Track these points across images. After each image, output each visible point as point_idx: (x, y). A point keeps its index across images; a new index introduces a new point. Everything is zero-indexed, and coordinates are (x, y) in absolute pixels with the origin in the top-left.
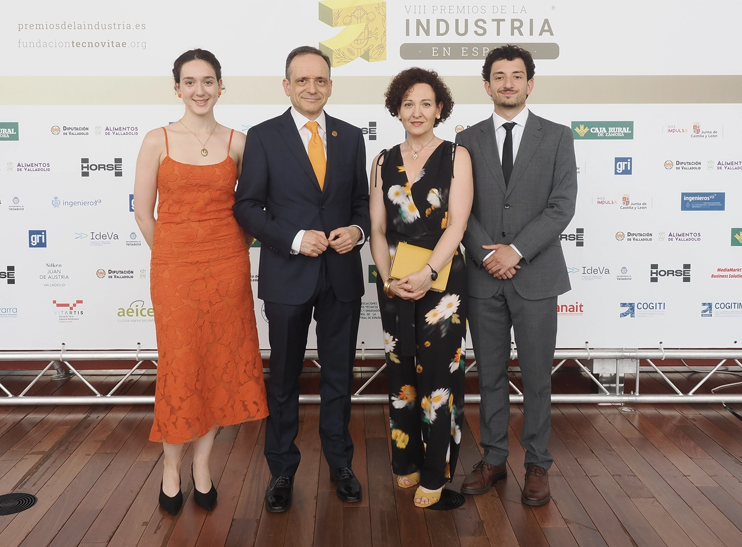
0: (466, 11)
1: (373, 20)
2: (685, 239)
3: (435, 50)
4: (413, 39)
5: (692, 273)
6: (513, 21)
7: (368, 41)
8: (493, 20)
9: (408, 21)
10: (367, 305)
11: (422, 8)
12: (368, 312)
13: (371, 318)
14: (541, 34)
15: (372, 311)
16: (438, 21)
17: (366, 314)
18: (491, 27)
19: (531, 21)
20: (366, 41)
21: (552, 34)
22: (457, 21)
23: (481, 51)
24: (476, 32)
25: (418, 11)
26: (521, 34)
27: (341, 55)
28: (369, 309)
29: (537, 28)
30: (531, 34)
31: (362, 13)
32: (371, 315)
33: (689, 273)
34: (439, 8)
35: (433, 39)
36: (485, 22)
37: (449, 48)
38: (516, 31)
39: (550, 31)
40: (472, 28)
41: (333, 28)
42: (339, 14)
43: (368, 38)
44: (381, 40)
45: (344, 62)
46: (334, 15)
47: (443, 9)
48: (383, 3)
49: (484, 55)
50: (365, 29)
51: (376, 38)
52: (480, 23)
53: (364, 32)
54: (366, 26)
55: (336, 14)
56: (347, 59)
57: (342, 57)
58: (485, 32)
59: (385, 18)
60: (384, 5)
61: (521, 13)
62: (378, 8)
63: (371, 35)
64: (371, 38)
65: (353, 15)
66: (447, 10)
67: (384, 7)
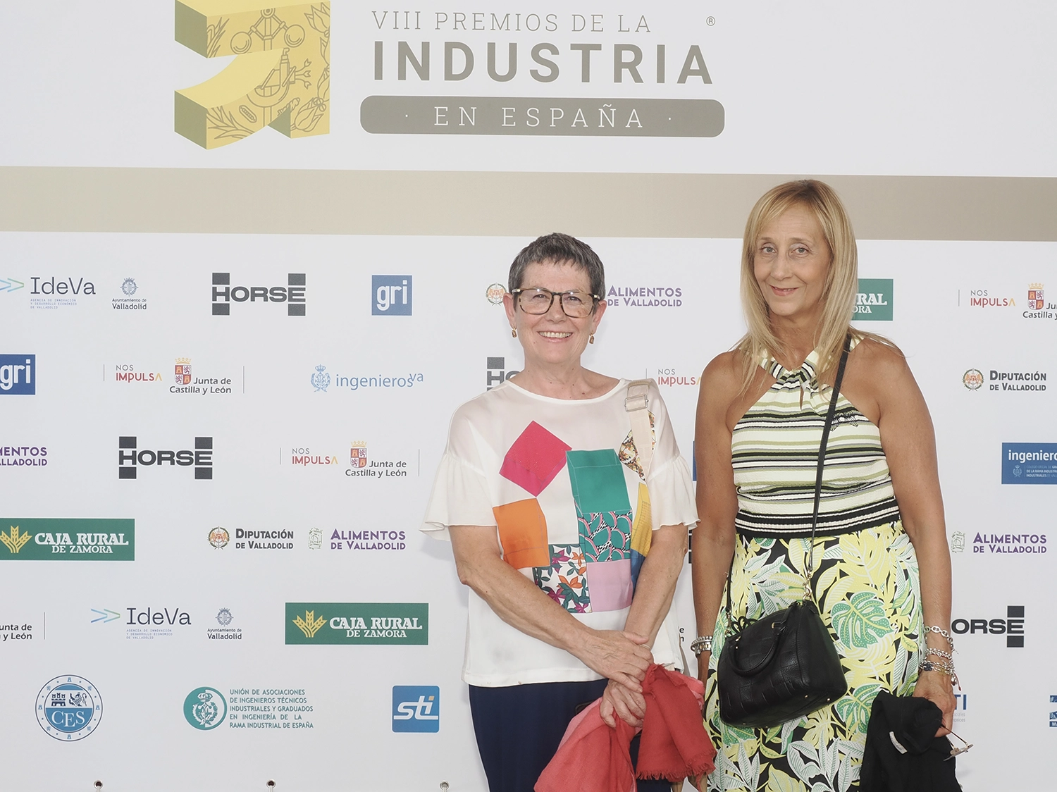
0: (513, 25)
1: (300, 42)
2: (1012, 550)
3: (441, 111)
4: (391, 86)
5: (1029, 627)
6: (619, 49)
7: (287, 89)
8: (574, 47)
9: (379, 46)
10: (281, 696)
11: (412, 17)
12: (284, 713)
13: (291, 725)
14: (682, 80)
15: (292, 709)
16: (449, 47)
17: (278, 717)
18: (569, 62)
19: (661, 49)
20: (283, 89)
21: (707, 80)
22: (491, 47)
23: (545, 117)
24: (534, 74)
25: (401, 24)
26: (638, 79)
27: (226, 121)
28: (286, 705)
29: (674, 66)
30: (661, 79)
31: (275, 25)
32: (291, 720)
33: (1021, 627)
34: (451, 18)
35: (437, 86)
36: (554, 51)
37: (474, 108)
38: (626, 73)
39: (703, 73)
40: (525, 62)
41: (208, 59)
42: (221, 27)
43: (289, 83)
44: (318, 89)
45: (233, 136)
46: (211, 30)
47: (459, 20)
48: (322, 3)
49: (553, 125)
50: (281, 63)
51: (305, 82)
52: (545, 54)
53: (280, 70)
54: (283, 55)
55: (215, 29)
56: (237, 129)
57: (228, 126)
58: (555, 73)
59: (326, 39)
60: (324, 9)
61: (637, 31)
62: (312, 17)
63: (295, 75)
64: (294, 82)
65: (255, 30)
66: (469, 22)
67: (326, 13)
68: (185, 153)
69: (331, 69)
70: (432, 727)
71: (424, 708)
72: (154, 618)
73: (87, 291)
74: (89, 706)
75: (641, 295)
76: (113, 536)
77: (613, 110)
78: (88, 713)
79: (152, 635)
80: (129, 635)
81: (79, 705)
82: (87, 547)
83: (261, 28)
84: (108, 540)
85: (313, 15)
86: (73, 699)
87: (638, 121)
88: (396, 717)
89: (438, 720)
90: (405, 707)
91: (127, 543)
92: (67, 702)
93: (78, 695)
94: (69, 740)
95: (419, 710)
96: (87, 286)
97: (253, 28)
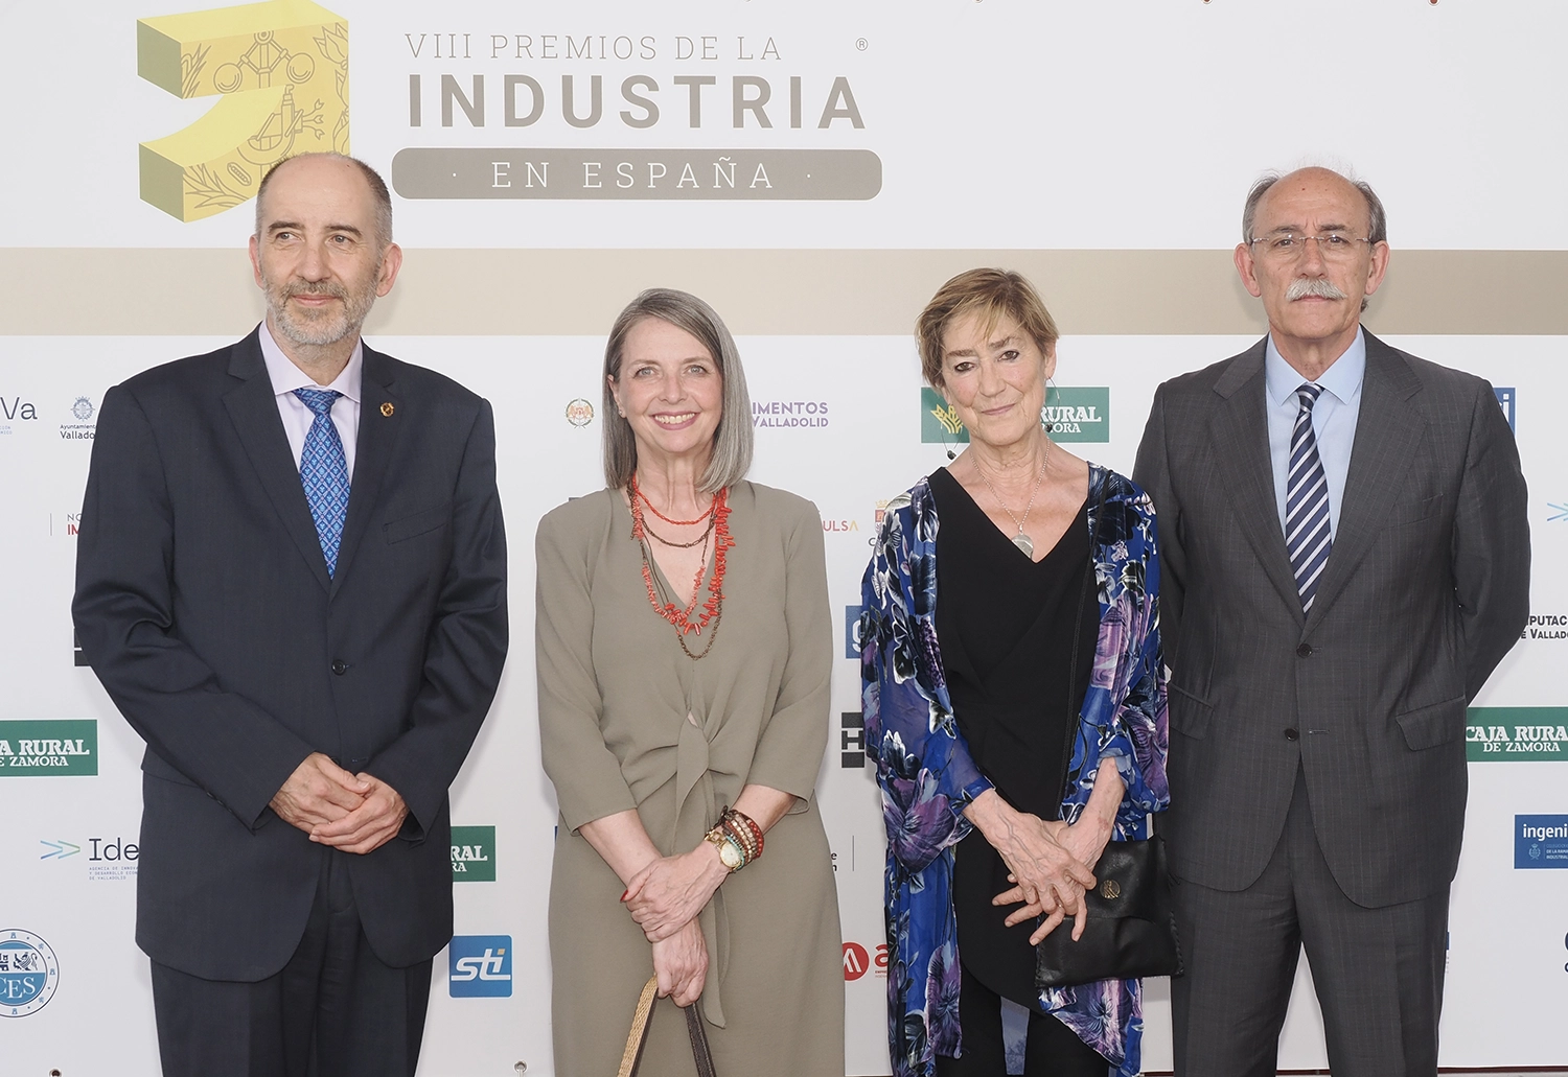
0: (596, 51)
1: (307, 76)
3: (501, 168)
4: (432, 135)
6: (739, 83)
7: (293, 138)
8: (679, 80)
9: (415, 81)
11: (460, 41)
14: (825, 123)
16: (510, 82)
18: (672, 101)
19: (796, 83)
20: (286, 141)
21: (858, 123)
22: (567, 82)
23: (641, 175)
24: (626, 117)
25: (445, 51)
26: (764, 122)
27: (209, 183)
29: (812, 108)
30: (796, 122)
31: (274, 54)
34: (513, 42)
35: (494, 135)
36: (652, 86)
37: (545, 164)
38: (748, 114)
39: (853, 113)
40: (614, 102)
41: (184, 99)
42: (200, 57)
43: (295, 132)
44: (334, 139)
45: (219, 204)
46: (187, 61)
47: (523, 45)
48: (337, 24)
49: (652, 186)
50: (283, 105)
51: (316, 130)
52: (639, 90)
53: (281, 114)
54: (285, 94)
55: (192, 59)
56: (225, 195)
57: (213, 191)
58: (654, 115)
59: (343, 73)
60: (340, 30)
61: (763, 58)
62: (323, 42)
63: (302, 122)
64: (301, 131)
65: (247, 61)
66: (536, 49)
67: (343, 37)
68: (155, 228)
69: (351, 114)
70: (503, 989)
71: (491, 965)
72: (126, 852)
73: (25, 415)
74: (41, 970)
75: (773, 412)
76: (68, 742)
77: (733, 165)
78: (40, 980)
79: (124, 874)
80: (93, 874)
81: (27, 969)
82: (33, 758)
83: (254, 58)
84: (62, 748)
85: (325, 39)
86: (19, 961)
87: (766, 179)
88: (454, 978)
89: (511, 981)
90: (465, 964)
91: (88, 752)
92: (10, 965)
93: (26, 956)
94: (15, 1015)
95: (484, 968)
96: (26, 408)
97: (243, 58)
